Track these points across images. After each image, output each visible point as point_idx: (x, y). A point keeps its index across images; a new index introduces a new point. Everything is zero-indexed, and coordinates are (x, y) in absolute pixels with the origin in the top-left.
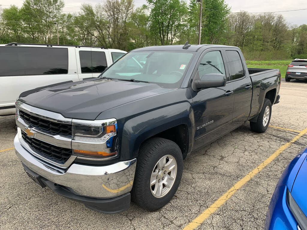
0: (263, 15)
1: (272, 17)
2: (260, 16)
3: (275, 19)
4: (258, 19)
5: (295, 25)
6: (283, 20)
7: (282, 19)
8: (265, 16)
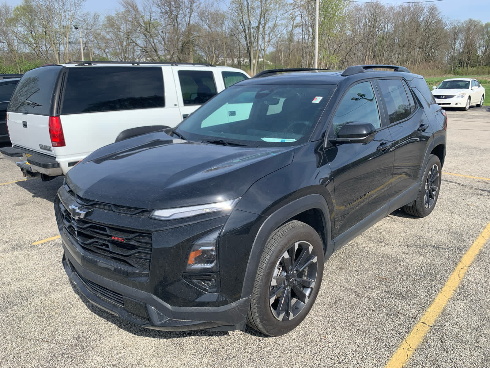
0: (406, 5)
1: (420, 8)
2: (402, 8)
3: (425, 11)
4: (399, 13)
5: (457, 20)
6: (437, 13)
7: (435, 11)
8: (409, 8)
